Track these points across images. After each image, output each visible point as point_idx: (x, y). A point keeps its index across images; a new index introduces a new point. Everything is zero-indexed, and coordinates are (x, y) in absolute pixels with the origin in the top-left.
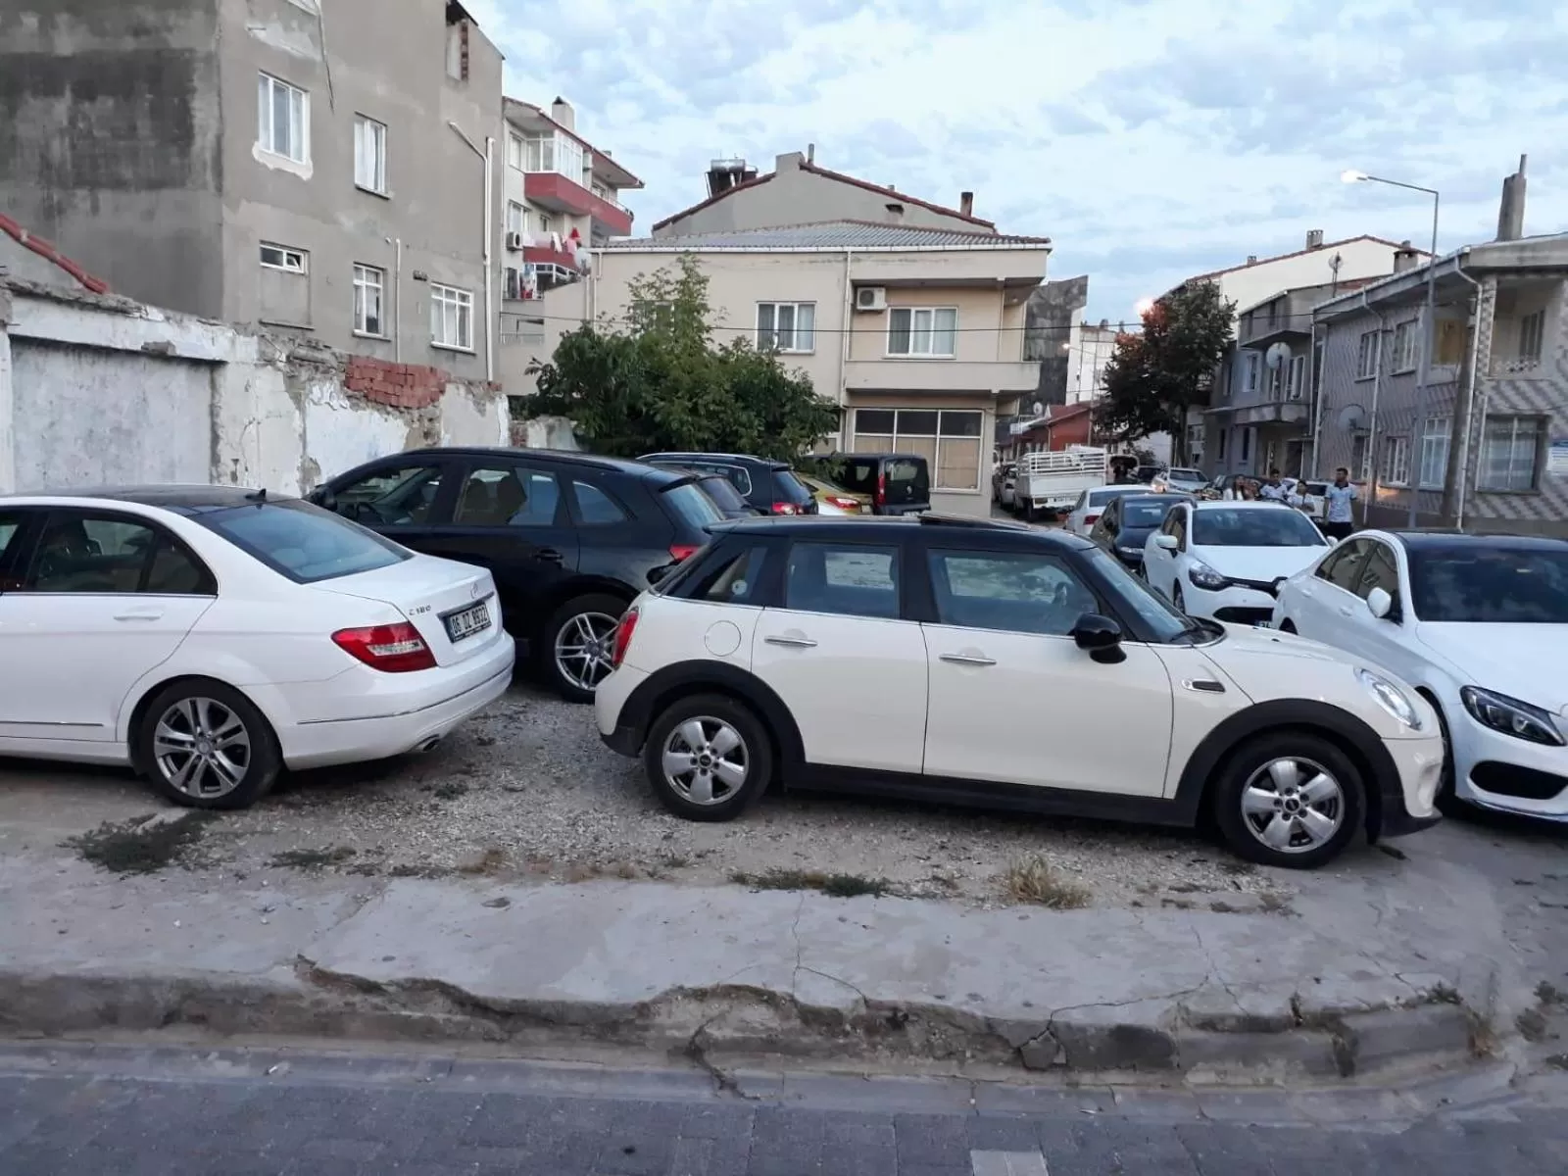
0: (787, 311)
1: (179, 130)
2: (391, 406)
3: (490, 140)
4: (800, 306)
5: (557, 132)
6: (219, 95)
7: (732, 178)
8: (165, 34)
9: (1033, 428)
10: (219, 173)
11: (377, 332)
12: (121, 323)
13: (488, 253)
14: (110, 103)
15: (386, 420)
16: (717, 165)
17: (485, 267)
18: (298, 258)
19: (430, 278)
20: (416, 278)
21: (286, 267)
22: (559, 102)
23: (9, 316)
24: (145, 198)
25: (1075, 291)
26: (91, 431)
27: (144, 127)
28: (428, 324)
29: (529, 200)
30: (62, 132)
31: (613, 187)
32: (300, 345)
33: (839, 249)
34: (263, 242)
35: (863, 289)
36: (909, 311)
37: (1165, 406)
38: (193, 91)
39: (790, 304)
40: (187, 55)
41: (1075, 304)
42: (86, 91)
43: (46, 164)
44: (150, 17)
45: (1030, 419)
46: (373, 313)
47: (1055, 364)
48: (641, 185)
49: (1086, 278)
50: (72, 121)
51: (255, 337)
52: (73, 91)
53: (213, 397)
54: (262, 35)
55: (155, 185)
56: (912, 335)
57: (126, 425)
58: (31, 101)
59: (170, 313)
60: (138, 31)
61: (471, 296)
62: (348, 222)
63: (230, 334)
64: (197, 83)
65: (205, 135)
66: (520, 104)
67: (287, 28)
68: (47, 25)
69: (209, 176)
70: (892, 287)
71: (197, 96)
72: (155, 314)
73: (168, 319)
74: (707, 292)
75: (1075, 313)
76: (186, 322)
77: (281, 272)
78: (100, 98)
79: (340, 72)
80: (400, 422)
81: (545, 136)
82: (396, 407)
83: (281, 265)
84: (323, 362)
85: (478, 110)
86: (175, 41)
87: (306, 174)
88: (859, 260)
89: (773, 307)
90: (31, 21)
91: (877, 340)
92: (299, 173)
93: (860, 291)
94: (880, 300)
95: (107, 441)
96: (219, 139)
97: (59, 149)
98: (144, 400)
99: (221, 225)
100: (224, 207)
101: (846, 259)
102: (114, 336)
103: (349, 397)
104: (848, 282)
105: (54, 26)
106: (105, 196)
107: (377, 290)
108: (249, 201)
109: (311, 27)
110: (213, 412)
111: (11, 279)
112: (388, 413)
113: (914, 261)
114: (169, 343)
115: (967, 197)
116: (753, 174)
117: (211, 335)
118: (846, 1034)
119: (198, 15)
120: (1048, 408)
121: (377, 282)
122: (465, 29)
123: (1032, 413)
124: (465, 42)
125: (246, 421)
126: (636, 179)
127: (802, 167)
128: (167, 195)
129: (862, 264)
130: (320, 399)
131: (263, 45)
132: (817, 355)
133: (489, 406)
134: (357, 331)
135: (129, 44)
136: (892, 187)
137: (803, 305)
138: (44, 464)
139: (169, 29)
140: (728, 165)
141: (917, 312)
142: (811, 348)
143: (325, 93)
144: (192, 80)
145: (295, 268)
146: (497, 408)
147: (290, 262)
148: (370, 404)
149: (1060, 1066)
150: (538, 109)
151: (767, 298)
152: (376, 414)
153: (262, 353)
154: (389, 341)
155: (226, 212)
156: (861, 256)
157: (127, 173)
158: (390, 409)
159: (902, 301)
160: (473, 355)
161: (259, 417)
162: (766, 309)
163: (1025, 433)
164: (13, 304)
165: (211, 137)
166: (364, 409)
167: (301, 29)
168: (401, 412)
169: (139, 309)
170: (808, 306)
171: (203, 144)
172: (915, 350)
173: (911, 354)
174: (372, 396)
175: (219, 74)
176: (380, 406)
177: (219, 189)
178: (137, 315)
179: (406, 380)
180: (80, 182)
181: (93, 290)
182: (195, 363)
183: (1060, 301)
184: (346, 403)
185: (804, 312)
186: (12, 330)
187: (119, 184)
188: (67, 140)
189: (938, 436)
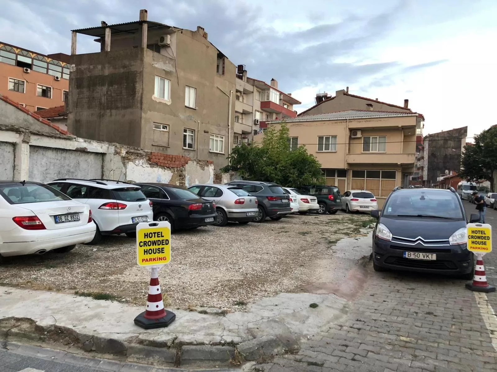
0: (327, 139)
1: (132, 92)
2: (166, 167)
3: (231, 91)
4: (332, 137)
5: (271, 89)
6: (143, 82)
7: (323, 99)
8: (130, 67)
9: (445, 179)
10: (141, 103)
11: (192, 148)
12: (69, 142)
13: (230, 124)
14: (116, 87)
15: (164, 171)
16: (318, 95)
17: (229, 128)
18: (166, 127)
19: (209, 132)
20: (204, 132)
21: (162, 129)
22: (273, 80)
23: (29, 140)
24: (122, 112)
25: (463, 131)
26: (60, 172)
27: (124, 92)
28: (208, 145)
29: (262, 110)
30: (104, 95)
31: (292, 104)
32: (131, 149)
33: (345, 118)
34: (154, 122)
35: (353, 131)
36: (370, 137)
37: (484, 170)
38: (136, 82)
39: (328, 136)
40: (135, 72)
41: (463, 136)
42: (111, 84)
43: (101, 104)
44: (127, 63)
45: (444, 176)
46: (191, 142)
47: (456, 157)
48: (300, 103)
49: (467, 127)
50: (107, 92)
51: (114, 146)
52: (108, 84)
53: (103, 163)
54: (156, 66)
55: (126, 108)
56: (371, 144)
57: (72, 170)
58: (98, 88)
59: (86, 140)
60: (124, 67)
61: (224, 137)
62: (182, 116)
63: (107, 145)
64: (137, 80)
65: (139, 93)
66: (259, 81)
67: (165, 63)
68: (103, 68)
69: (139, 105)
70: (363, 130)
71: (137, 83)
72: (81, 140)
73: (85, 141)
74: (289, 133)
75: (463, 140)
76: (92, 142)
77: (160, 131)
78: (114, 86)
79: (181, 74)
80: (170, 172)
81: (267, 90)
82: (168, 167)
83: (161, 129)
84: (140, 154)
85: (227, 83)
86: (133, 69)
87: (169, 103)
88: (351, 122)
89: (323, 137)
90: (100, 67)
91: (359, 147)
92: (166, 103)
93: (352, 131)
94: (359, 135)
95: (65, 175)
96: (142, 94)
97: (103, 100)
98: (79, 164)
99: (141, 118)
100: (142, 113)
101: (347, 122)
102: (66, 146)
103: (150, 164)
104: (347, 129)
105: (105, 68)
106: (114, 111)
107: (192, 136)
108: (150, 111)
109: (172, 62)
110: (103, 167)
111: (31, 130)
112: (165, 169)
113: (370, 121)
114: (85, 148)
115: (406, 101)
116: (330, 97)
117: (101, 146)
118: (45, 335)
119: (139, 61)
120: (451, 172)
121: (192, 134)
122: (224, 60)
123: (445, 174)
124: (224, 63)
125: (110, 170)
126: (298, 102)
127: (344, 94)
128: (129, 110)
129: (352, 123)
130: (138, 165)
131: (156, 68)
132: (338, 152)
133: (206, 168)
134: (184, 148)
135: (122, 70)
136: (377, 99)
137: (333, 137)
138: (43, 180)
139: (131, 66)
140: (321, 95)
141: (372, 138)
142: (336, 150)
143: (176, 81)
144: (136, 79)
145: (165, 130)
146: (209, 168)
147: (163, 128)
148: (158, 166)
149: (94, 351)
150: (264, 82)
151: (321, 135)
152: (160, 169)
153: (116, 151)
154: (195, 151)
155: (143, 115)
156: (352, 120)
157: (119, 105)
158: (166, 168)
159: (366, 135)
160: (224, 154)
161: (114, 169)
162: (321, 138)
163: (442, 181)
164: (31, 137)
165: (140, 94)
166: (156, 168)
167: (169, 63)
168: (170, 169)
169: (75, 138)
170: (335, 137)
171: (138, 95)
172: (372, 150)
173: (371, 152)
174: (159, 164)
175: (143, 77)
176: (162, 167)
177: (141, 108)
178: (75, 140)
179: (172, 160)
180: (108, 109)
181: (63, 134)
182: (97, 154)
183: (457, 135)
184: (149, 166)
185: (333, 139)
186: (30, 144)
187: (117, 108)
188: (106, 97)
189: (381, 179)
